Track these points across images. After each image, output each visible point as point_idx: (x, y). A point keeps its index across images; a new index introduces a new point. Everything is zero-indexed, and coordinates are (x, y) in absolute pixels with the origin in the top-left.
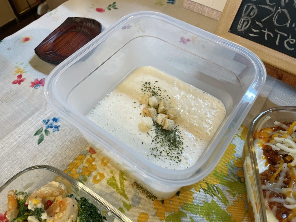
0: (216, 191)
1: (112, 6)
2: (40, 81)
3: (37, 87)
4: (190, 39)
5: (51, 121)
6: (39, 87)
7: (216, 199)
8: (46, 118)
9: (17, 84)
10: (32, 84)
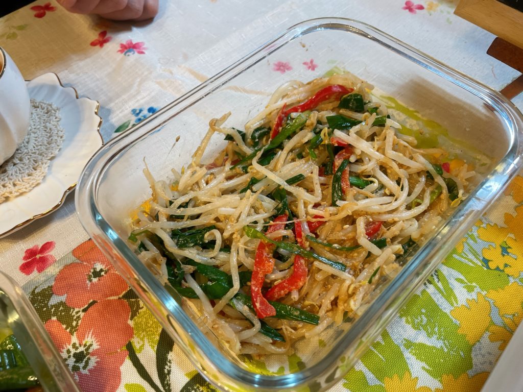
0: (434, 275)
2: (136, 44)
3: (130, 54)
4: (425, 6)
5: (145, 112)
6: (134, 53)
7: (431, 289)
8: (136, 106)
9: (98, 47)
10: (121, 47)
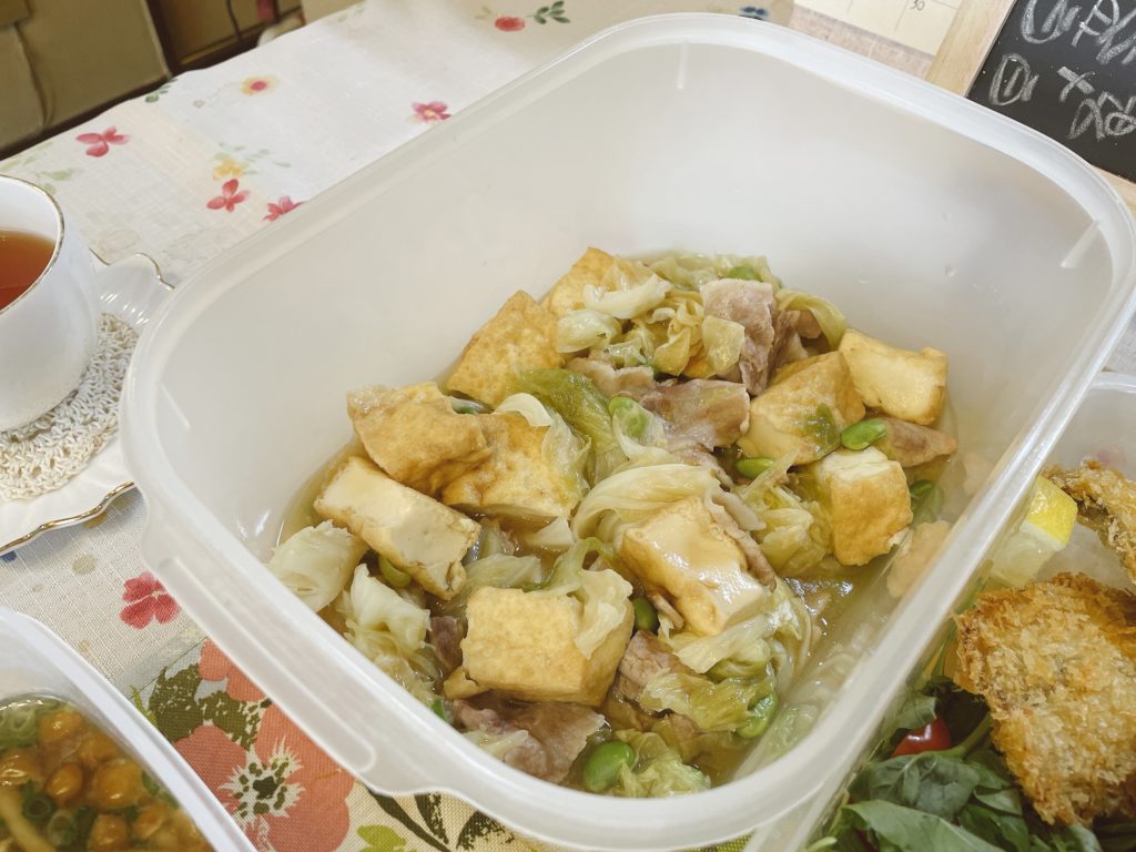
1: (550, 11)
9: (222, 210)
10: (270, 210)
